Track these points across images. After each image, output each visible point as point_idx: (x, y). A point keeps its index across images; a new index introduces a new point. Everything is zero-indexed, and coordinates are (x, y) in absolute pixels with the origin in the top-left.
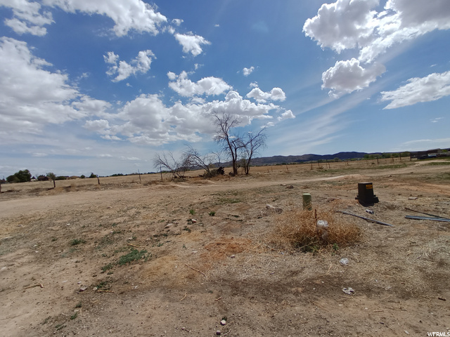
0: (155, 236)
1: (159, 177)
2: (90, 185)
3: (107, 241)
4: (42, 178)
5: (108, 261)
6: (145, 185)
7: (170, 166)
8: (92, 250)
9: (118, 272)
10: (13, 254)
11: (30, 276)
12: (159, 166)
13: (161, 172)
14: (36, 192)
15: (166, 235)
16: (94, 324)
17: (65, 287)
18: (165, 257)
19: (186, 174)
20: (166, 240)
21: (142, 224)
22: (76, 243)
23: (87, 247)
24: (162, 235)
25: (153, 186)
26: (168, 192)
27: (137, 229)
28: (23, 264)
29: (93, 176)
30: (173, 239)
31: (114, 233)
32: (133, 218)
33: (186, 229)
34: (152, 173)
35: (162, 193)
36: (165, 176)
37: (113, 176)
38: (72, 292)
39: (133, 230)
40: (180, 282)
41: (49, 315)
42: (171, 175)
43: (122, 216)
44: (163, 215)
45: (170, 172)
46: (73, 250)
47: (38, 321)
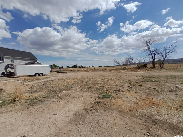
0: (115, 90)
1: (115, 68)
2: (92, 70)
3: (98, 89)
4: (80, 67)
5: (99, 96)
6: (110, 71)
7: (120, 63)
8: (94, 91)
9: (103, 100)
10: (75, 88)
11: (79, 95)
12: (115, 63)
13: (116, 66)
14: (78, 71)
15: (119, 91)
16: (97, 115)
17: (88, 101)
18: (119, 99)
19: (127, 67)
20: (119, 93)
21: (109, 85)
22: (89, 88)
23: (92, 90)
24: (117, 91)
25: (113, 71)
26: (119, 74)
27: (108, 87)
28: (77, 91)
29: (92, 67)
30: (122, 93)
31: (100, 87)
32: (106, 82)
33: (127, 90)
34: (112, 66)
35: (116, 74)
36: (118, 67)
37: (99, 67)
38: (90, 103)
39: (106, 87)
40: (126, 111)
41: (85, 107)
42: (120, 67)
43: (103, 81)
44: (117, 83)
45: (120, 66)
46: (89, 90)
47: (82, 108)
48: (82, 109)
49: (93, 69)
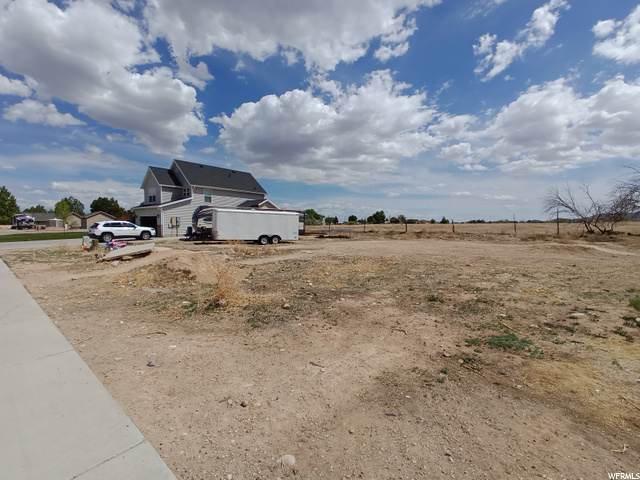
0: (547, 324)
1: (552, 229)
2: (443, 232)
3: (467, 308)
4: (394, 221)
5: (474, 335)
6: (522, 240)
7: (581, 210)
8: (452, 314)
9: (490, 355)
10: (379, 293)
11: (395, 319)
12: (555, 210)
13: (558, 221)
14: (390, 234)
15: (571, 331)
16: (465, 402)
17: (428, 344)
18: (569, 364)
19: (619, 227)
20: (571, 338)
21: (521, 299)
22: (432, 299)
23: (445, 308)
24: (561, 327)
25: (539, 243)
26: (571, 258)
27: (513, 304)
28: (387, 305)
29: (444, 221)
30: (587, 341)
31: (478, 301)
32: (506, 286)
33: (618, 332)
34: (535, 222)
35: (558, 256)
36: (572, 228)
37: (471, 222)
38: (434, 352)
39: (507, 304)
40: (610, 421)
41: (416, 365)
42: (582, 228)
43: (489, 280)
44: (562, 295)
45: (579, 221)
46: (431, 307)
47: (407, 365)
48: (405, 367)
49: (445, 229)
